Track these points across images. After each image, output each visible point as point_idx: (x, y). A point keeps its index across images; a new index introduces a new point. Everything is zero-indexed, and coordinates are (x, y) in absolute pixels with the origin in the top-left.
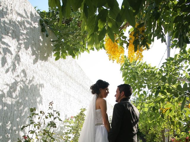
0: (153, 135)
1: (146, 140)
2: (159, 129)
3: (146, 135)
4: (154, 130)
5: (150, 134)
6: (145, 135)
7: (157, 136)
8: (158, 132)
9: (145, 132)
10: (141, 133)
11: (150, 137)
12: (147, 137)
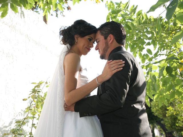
0: (173, 117)
1: (165, 125)
2: (180, 108)
3: (164, 119)
4: (174, 110)
5: (169, 116)
6: (162, 120)
7: (179, 118)
8: (179, 112)
9: (161, 115)
10: (157, 116)
11: (170, 121)
12: (165, 121)
